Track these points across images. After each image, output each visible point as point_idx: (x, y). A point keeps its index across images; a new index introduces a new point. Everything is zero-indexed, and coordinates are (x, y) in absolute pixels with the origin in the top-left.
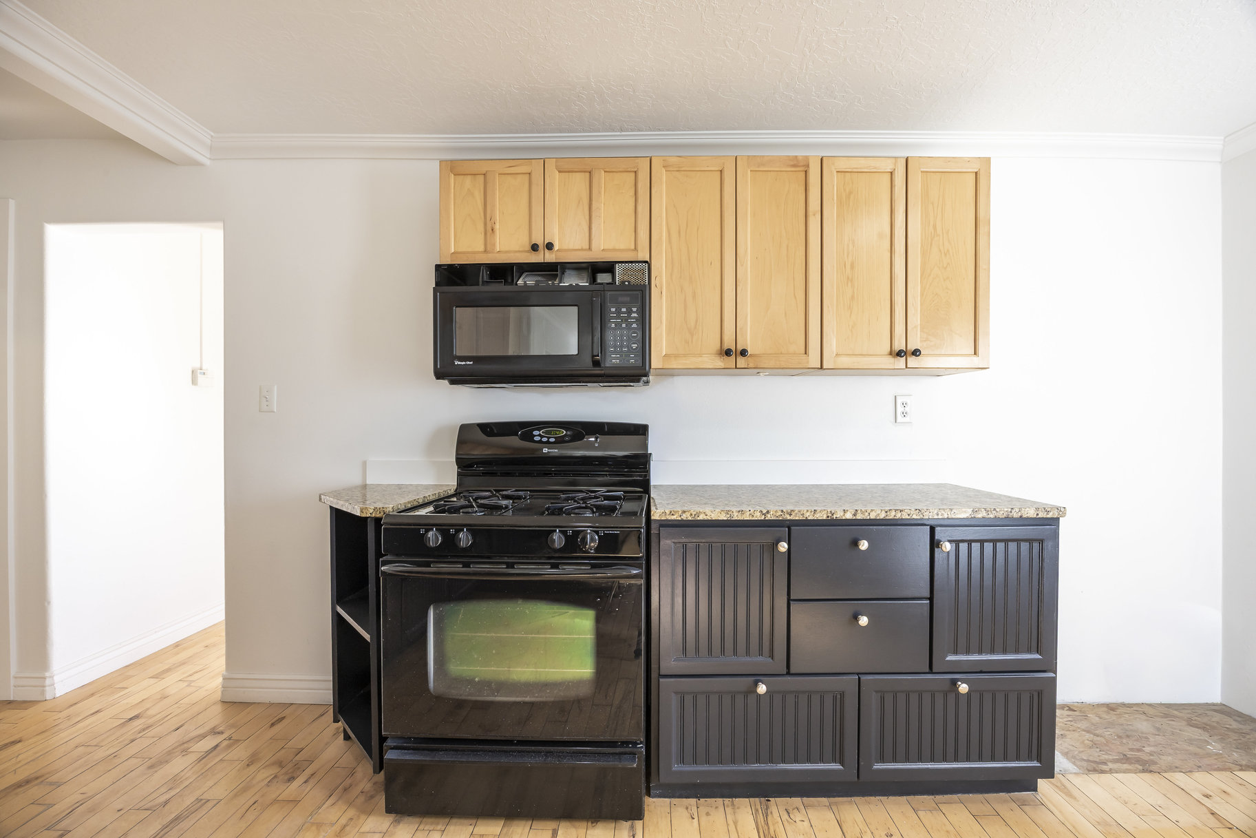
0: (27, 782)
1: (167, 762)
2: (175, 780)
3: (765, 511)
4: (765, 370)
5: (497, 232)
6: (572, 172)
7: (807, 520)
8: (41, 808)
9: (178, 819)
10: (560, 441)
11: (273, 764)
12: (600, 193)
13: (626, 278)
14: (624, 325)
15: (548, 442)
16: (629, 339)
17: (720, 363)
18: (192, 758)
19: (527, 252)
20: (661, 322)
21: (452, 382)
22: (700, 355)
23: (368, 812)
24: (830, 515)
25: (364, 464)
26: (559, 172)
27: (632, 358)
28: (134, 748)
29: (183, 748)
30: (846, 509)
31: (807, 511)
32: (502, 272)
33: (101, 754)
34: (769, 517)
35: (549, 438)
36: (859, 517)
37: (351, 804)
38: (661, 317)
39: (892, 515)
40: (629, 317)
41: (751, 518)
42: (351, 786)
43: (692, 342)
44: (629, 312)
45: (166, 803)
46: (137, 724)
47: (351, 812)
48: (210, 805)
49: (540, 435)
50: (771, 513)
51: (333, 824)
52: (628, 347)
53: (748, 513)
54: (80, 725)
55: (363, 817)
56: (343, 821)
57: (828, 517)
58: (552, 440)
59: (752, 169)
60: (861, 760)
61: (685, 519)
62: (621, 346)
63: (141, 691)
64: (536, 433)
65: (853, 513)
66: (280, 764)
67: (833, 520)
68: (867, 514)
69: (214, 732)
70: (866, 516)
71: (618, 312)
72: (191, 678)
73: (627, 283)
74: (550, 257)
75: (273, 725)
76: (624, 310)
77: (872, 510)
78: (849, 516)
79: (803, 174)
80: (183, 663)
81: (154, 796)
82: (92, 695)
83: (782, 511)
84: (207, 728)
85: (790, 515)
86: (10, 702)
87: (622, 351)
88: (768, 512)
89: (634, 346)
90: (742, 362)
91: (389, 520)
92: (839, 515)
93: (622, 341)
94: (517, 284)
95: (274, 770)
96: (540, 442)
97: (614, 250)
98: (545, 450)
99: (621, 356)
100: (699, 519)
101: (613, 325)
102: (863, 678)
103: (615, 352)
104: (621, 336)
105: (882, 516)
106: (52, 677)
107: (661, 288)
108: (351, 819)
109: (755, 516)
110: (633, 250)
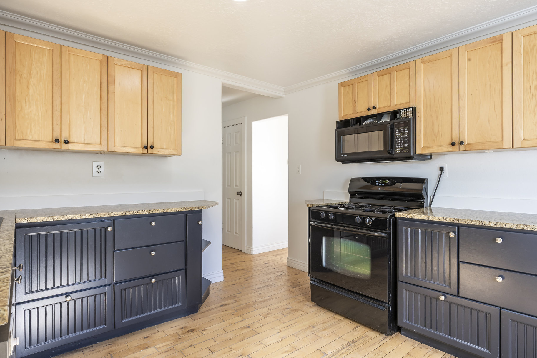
0: (244, 269)
1: (270, 274)
2: (270, 278)
3: (445, 218)
4: (489, 150)
5: (357, 105)
6: (384, 75)
7: (467, 224)
8: (244, 275)
9: (267, 286)
10: (386, 185)
11: (292, 283)
12: (394, 81)
13: (404, 116)
14: (402, 136)
15: (381, 186)
16: (404, 143)
17: (451, 149)
18: (275, 275)
19: (366, 111)
20: (421, 133)
21: (343, 163)
22: (440, 146)
23: (308, 301)
24: (481, 223)
25: (324, 192)
26: (378, 76)
27: (405, 150)
28: (264, 270)
29: (274, 273)
30: (490, 221)
31: (468, 220)
32: (359, 121)
33: (258, 268)
34: (447, 221)
35: (382, 184)
36: (499, 226)
37: (305, 298)
38: (421, 130)
39: (521, 227)
40: (404, 132)
41: (438, 220)
42: (308, 294)
43: (436, 140)
44: (404, 130)
45: (266, 282)
46: (267, 265)
47: (304, 299)
48: (275, 286)
49: (378, 183)
50: (449, 219)
51: (299, 300)
52: (403, 145)
53: (437, 218)
54: (256, 261)
55: (307, 301)
56: (301, 300)
57: (480, 224)
58: (383, 185)
59: (468, 51)
60: (501, 353)
61: (409, 218)
62: (401, 145)
63: (270, 258)
64: (377, 182)
65: (495, 223)
66: (293, 283)
67: (482, 226)
68: (504, 225)
69: (282, 272)
70: (503, 226)
71: (399, 131)
72: (282, 258)
73: (404, 118)
74: (375, 112)
75: (296, 274)
76: (402, 130)
77: (507, 223)
78: (492, 225)
79: (501, 43)
80: (282, 254)
81: (265, 280)
82: (260, 256)
83: (454, 219)
84: (281, 270)
85: (459, 221)
86: (245, 253)
87: (401, 147)
88: (447, 218)
89: (406, 145)
90: (462, 148)
91: (313, 208)
92: (486, 223)
93: (401, 143)
94: (363, 125)
95: (291, 284)
96: (378, 185)
97: (401, 104)
98: (379, 189)
99: (401, 149)
100: (414, 218)
101: (397, 137)
102: (503, 310)
103: (398, 148)
104: (401, 140)
105: (514, 227)
106: (253, 248)
107: (421, 117)
108: (304, 301)
109: (440, 219)
110: (408, 103)
